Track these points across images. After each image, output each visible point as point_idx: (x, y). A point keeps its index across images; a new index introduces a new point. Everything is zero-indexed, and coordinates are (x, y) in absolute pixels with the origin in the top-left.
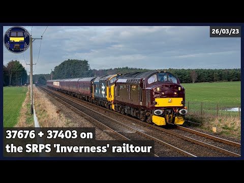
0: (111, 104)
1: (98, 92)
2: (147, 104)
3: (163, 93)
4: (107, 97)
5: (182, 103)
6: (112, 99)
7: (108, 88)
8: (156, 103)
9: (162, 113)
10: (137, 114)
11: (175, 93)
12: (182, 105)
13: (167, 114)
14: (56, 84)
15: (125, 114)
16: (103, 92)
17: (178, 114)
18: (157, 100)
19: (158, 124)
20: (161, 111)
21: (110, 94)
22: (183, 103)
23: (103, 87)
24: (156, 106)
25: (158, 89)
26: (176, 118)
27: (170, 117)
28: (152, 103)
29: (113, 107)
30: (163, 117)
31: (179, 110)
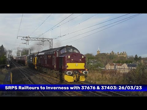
0: (35, 66)
3: (72, 60)
4: (33, 62)
5: (84, 67)
6: (36, 63)
7: (33, 58)
8: (67, 66)
9: (72, 73)
11: (80, 60)
12: (84, 68)
13: (75, 74)
16: (31, 61)
17: (82, 74)
18: (68, 64)
19: (69, 81)
20: (71, 72)
21: (34, 61)
23: (31, 58)
24: (67, 68)
25: (69, 57)
26: (81, 76)
27: (77, 76)
30: (72, 76)
31: (83, 72)
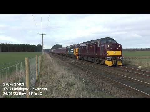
1: (70, 51)
2: (101, 54)
3: (111, 48)
4: (74, 53)
6: (77, 54)
7: (74, 49)
8: (107, 54)
10: (92, 60)
11: (118, 48)
12: (121, 55)
13: (113, 59)
14: (52, 51)
15: (84, 60)
16: (72, 51)
18: (108, 52)
19: (109, 65)
20: (111, 58)
21: (76, 52)
22: (121, 53)
23: (72, 49)
24: (107, 55)
25: (108, 46)
26: (118, 61)
27: (115, 61)
28: (105, 54)
29: (77, 57)
30: (111, 61)
31: (120, 58)
